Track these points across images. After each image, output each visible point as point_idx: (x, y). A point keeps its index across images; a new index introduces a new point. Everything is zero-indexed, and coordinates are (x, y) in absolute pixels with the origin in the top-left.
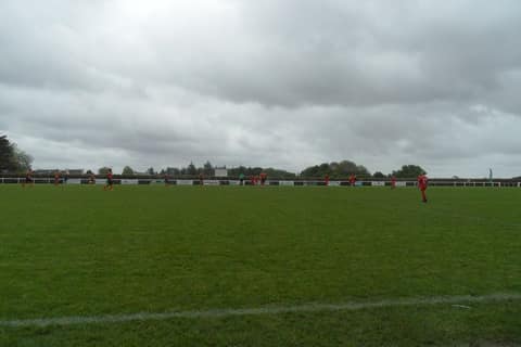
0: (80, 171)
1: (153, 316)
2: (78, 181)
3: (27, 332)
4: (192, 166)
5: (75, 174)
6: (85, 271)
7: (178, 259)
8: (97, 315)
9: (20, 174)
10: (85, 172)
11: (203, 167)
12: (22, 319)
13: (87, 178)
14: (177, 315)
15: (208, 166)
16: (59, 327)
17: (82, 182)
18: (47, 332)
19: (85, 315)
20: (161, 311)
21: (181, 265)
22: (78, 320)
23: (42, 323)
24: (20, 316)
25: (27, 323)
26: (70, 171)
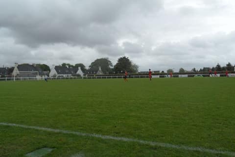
0: (159, 71)
1: (207, 150)
2: (158, 76)
3: (147, 147)
4: (218, 66)
5: (157, 73)
6: (168, 121)
7: (217, 119)
8: (177, 144)
9: (134, 74)
10: (161, 72)
11: (226, 66)
12: (144, 140)
13: (162, 75)
14: (222, 153)
15: (229, 65)
16: (160, 147)
17: (160, 77)
18: (155, 149)
19: (171, 143)
20: (211, 148)
21: (220, 124)
22: (168, 145)
23: (153, 144)
24: (143, 138)
25: (147, 142)
26: (154, 72)
